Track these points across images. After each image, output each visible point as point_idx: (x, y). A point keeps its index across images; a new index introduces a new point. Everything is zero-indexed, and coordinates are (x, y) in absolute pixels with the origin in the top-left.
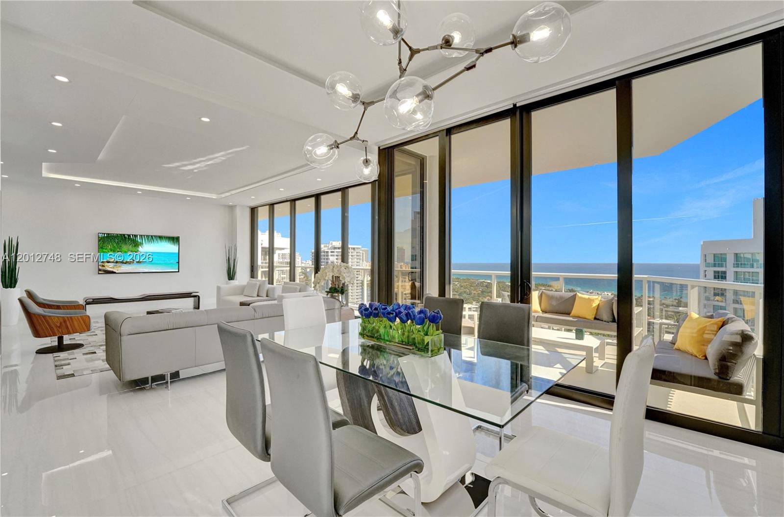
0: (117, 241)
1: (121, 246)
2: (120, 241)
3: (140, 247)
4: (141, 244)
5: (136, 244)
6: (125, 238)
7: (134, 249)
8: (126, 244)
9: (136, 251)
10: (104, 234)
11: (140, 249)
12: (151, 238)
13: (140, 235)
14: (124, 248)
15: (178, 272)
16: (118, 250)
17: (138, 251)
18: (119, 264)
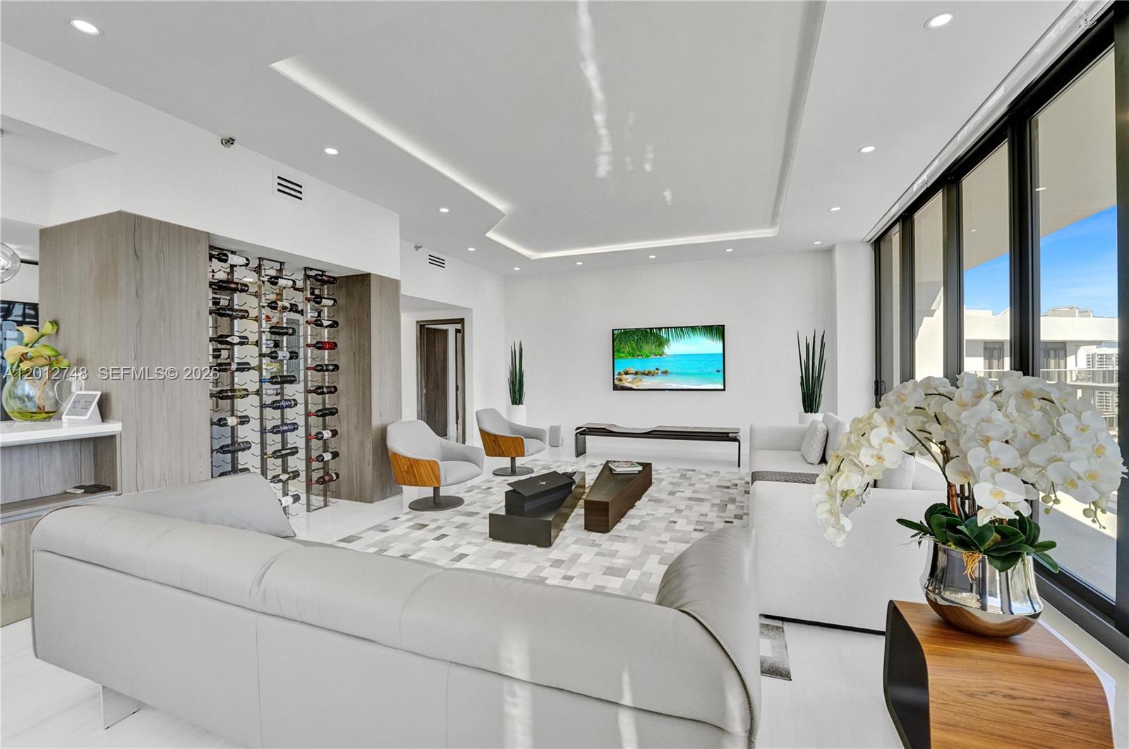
0: (636, 338)
1: (641, 347)
2: (641, 339)
3: (666, 346)
4: (668, 341)
5: (661, 342)
6: (646, 332)
7: (658, 351)
8: (648, 342)
9: (661, 353)
10: (621, 330)
11: (667, 350)
12: (681, 330)
13: (665, 328)
14: (646, 349)
15: (724, 390)
16: (638, 353)
17: (663, 353)
18: (639, 377)
